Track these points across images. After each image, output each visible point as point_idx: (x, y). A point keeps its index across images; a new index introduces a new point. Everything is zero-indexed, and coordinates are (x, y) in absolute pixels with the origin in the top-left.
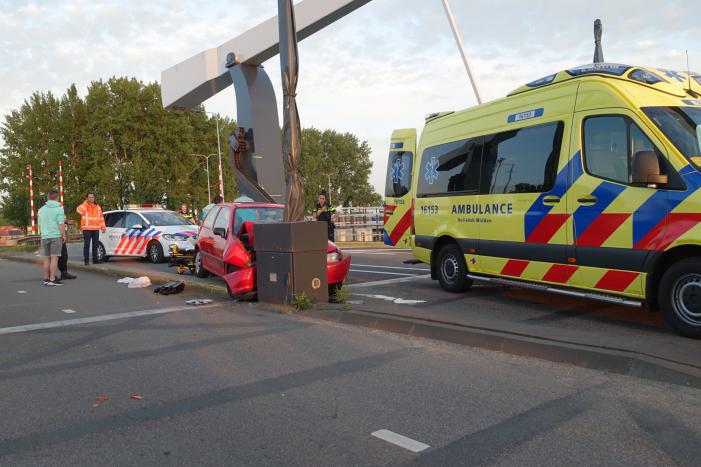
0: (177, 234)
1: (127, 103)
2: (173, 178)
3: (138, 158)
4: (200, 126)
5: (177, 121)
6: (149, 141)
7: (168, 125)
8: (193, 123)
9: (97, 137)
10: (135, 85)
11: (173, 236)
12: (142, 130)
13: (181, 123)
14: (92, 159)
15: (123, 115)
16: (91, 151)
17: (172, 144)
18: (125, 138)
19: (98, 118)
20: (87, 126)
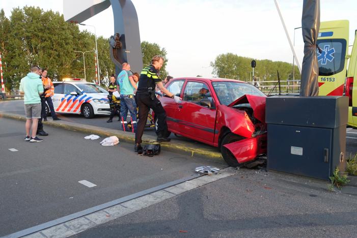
0: (102, 99)
1: (34, 21)
2: (62, 65)
3: (41, 52)
4: (77, 36)
5: (64, 33)
6: (48, 43)
7: (58, 34)
8: (73, 34)
9: (17, 40)
10: (39, 11)
11: (99, 100)
12: (43, 37)
13: (65, 34)
14: (14, 52)
15: (32, 28)
16: (13, 48)
17: (61, 45)
18: (33, 41)
19: (17, 29)
20: (11, 33)
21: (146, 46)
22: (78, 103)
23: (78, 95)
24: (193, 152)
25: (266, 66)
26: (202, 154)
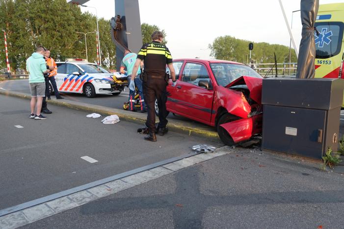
0: (103, 79)
2: (64, 45)
3: (44, 33)
4: (79, 17)
5: (66, 14)
6: (50, 24)
7: (61, 16)
8: (75, 16)
9: (21, 21)
12: (46, 18)
13: (68, 15)
14: (19, 33)
15: (35, 9)
16: (18, 29)
17: (63, 26)
18: (37, 22)
19: (21, 10)
20: (15, 14)
21: (146, 28)
22: (80, 83)
23: (80, 75)
24: (190, 131)
25: (263, 49)
26: (200, 134)
